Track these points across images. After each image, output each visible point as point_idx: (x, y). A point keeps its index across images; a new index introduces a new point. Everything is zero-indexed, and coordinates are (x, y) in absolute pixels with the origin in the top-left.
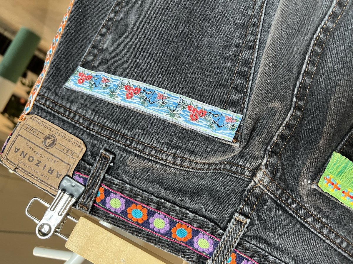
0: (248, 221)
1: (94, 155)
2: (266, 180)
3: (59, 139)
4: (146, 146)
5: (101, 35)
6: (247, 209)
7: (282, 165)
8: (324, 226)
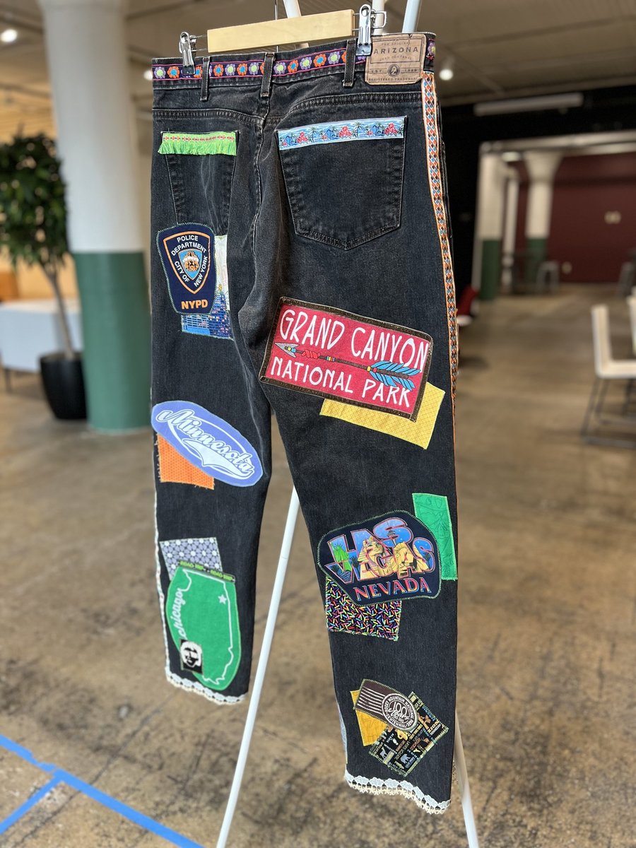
0: (261, 96)
1: (356, 80)
2: (258, 122)
3: (388, 76)
4: (324, 103)
5: (398, 170)
6: (264, 102)
7: (253, 134)
8: (228, 116)
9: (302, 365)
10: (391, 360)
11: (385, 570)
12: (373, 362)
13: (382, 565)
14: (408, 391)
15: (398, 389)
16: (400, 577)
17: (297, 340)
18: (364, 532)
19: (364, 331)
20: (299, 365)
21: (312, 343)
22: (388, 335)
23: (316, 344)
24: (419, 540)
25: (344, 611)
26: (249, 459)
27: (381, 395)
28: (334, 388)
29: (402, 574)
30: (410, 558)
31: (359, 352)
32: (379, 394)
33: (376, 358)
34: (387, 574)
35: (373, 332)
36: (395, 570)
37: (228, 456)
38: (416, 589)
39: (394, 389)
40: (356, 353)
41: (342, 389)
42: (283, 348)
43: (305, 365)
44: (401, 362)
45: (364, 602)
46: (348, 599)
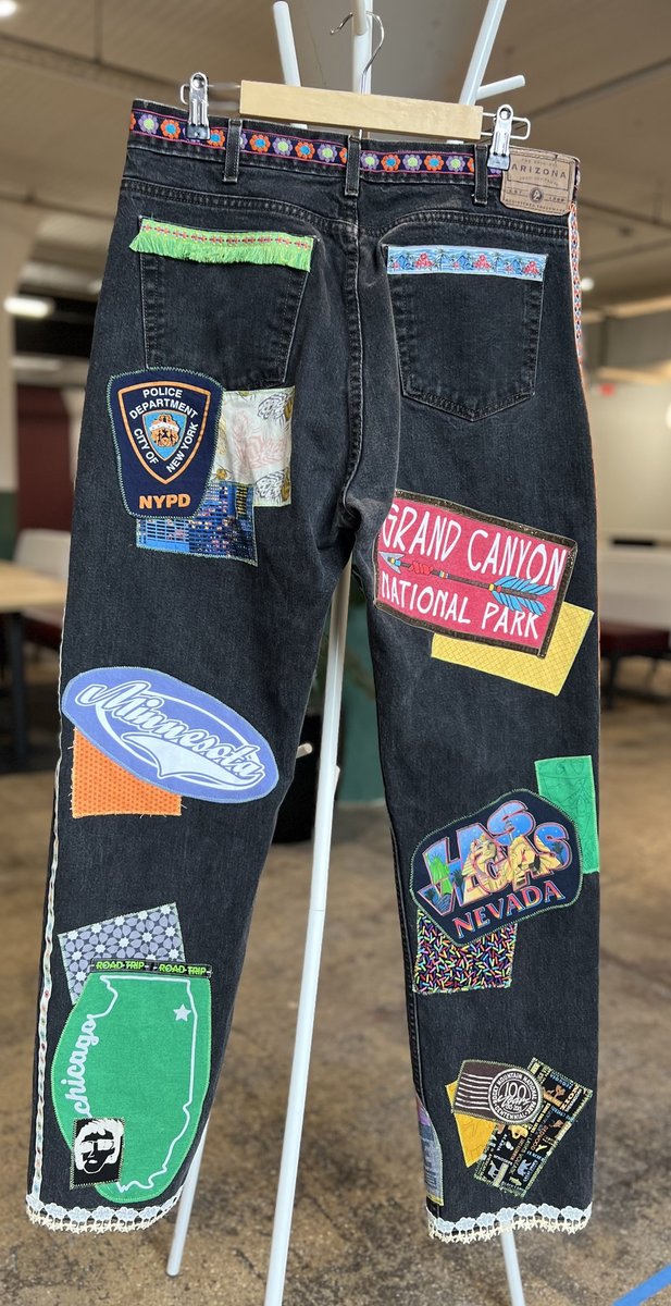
0: (346, 193)
1: (491, 198)
2: (350, 229)
3: (529, 201)
4: (451, 220)
6: (350, 203)
7: (341, 247)
8: (290, 213)
9: (409, 584)
10: (517, 575)
11: (498, 881)
12: (497, 577)
13: (493, 874)
14: (536, 616)
15: (524, 614)
16: (515, 888)
17: (403, 548)
18: (476, 828)
19: (485, 535)
20: (405, 584)
21: (422, 552)
22: (516, 539)
23: (429, 554)
24: (544, 827)
25: (441, 960)
26: (254, 755)
27: (505, 624)
28: (446, 618)
29: (519, 883)
30: (530, 856)
31: (479, 564)
32: (502, 623)
33: (501, 573)
34: (499, 887)
35: (498, 536)
36: (510, 879)
37: (213, 754)
38: (537, 902)
39: (520, 615)
40: (475, 565)
41: (455, 619)
42: (386, 559)
43: (413, 584)
44: (529, 577)
45: (469, 937)
46: (446, 939)
